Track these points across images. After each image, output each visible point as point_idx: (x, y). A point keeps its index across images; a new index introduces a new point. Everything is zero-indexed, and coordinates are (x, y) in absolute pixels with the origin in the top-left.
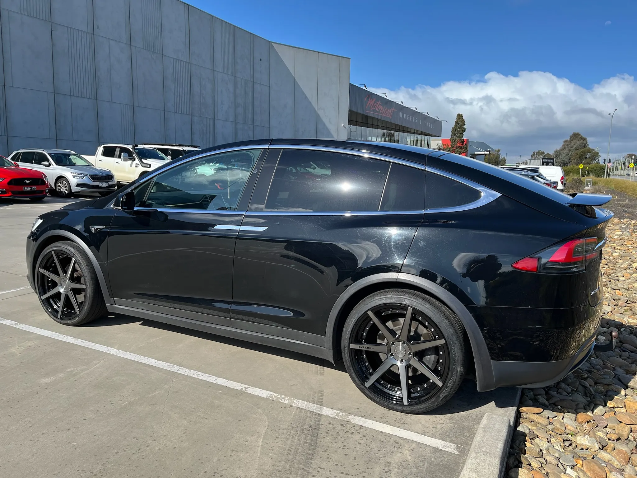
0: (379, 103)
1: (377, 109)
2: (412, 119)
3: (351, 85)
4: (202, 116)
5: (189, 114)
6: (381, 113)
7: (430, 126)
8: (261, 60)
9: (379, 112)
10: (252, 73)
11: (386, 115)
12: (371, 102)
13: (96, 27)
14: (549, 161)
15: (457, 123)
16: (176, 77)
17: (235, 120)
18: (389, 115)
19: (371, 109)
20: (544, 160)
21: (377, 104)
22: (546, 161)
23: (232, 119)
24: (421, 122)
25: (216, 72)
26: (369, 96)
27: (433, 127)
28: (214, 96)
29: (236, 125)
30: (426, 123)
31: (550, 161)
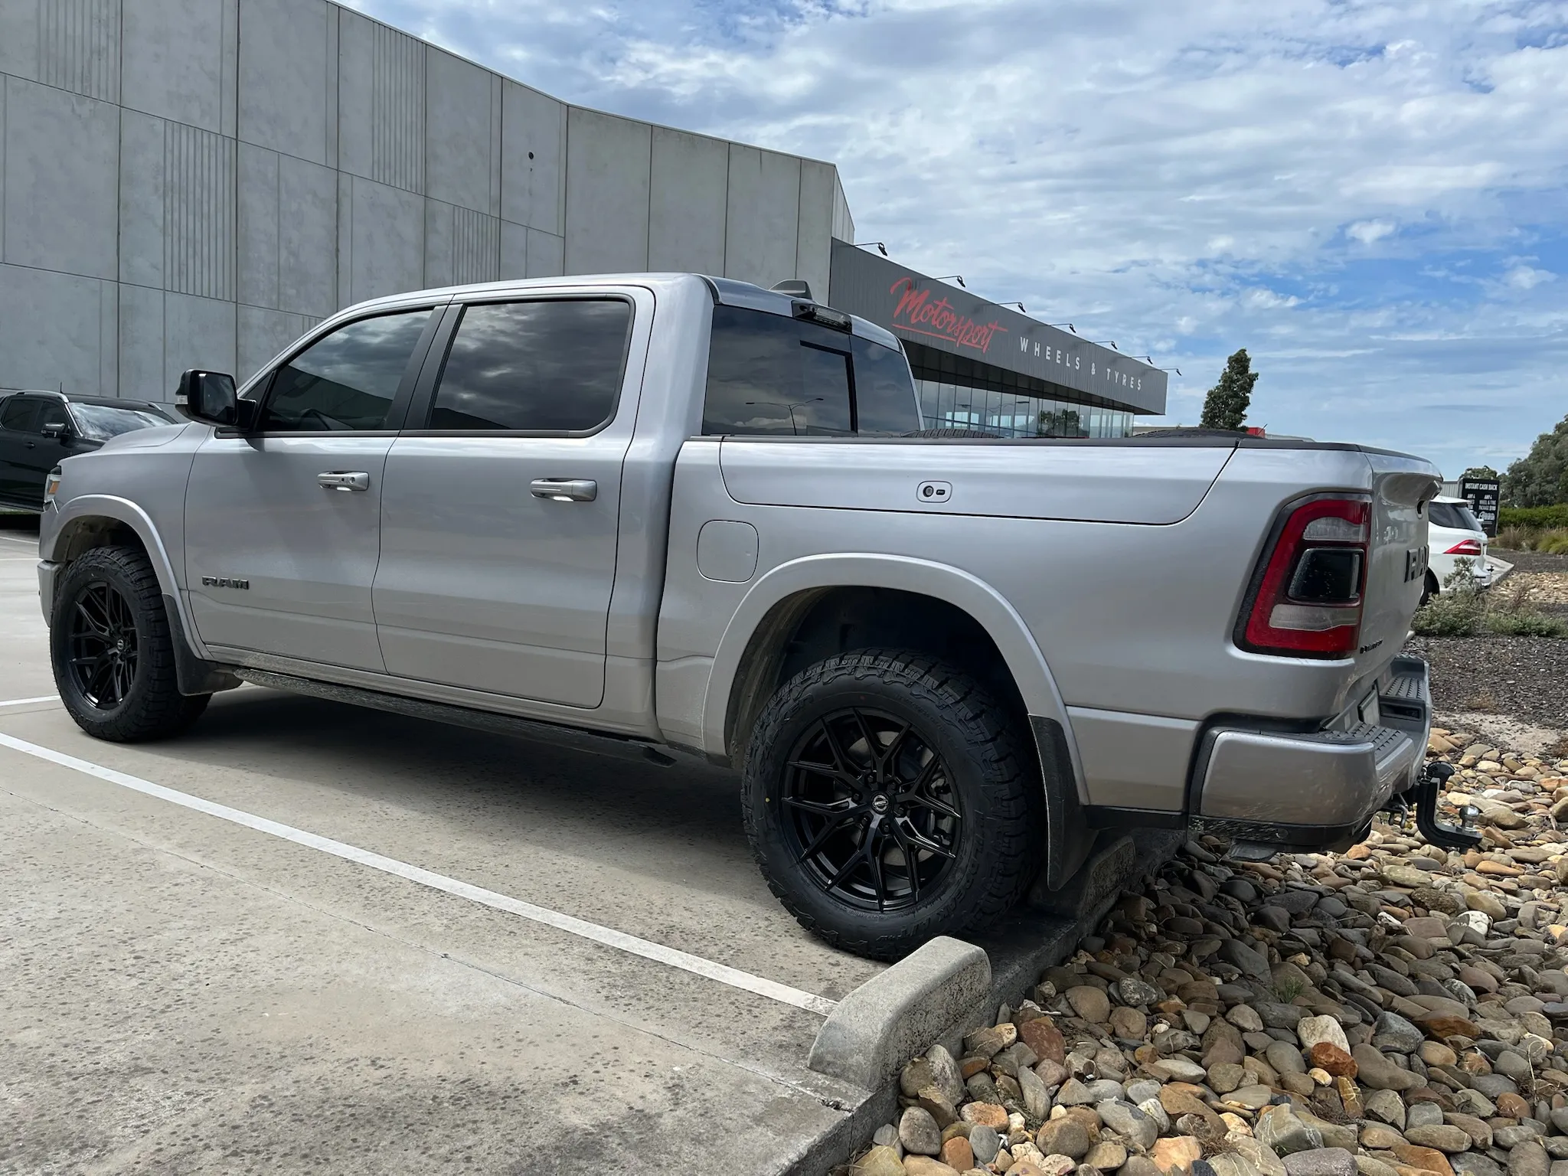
0: (942, 304)
1: (934, 322)
2: (1063, 359)
3: (837, 243)
4: (282, 308)
5: (227, 298)
6: (952, 335)
7: (1124, 381)
8: (531, 156)
9: (942, 332)
10: (495, 192)
11: (971, 341)
12: (913, 300)
14: (1484, 487)
16: (176, 179)
18: (979, 343)
19: (913, 321)
20: (1468, 486)
21: (936, 306)
22: (1475, 486)
24: (1093, 370)
25: (345, 180)
26: (907, 282)
27: (1136, 385)
28: (337, 250)
30: (1112, 374)
31: (1486, 488)
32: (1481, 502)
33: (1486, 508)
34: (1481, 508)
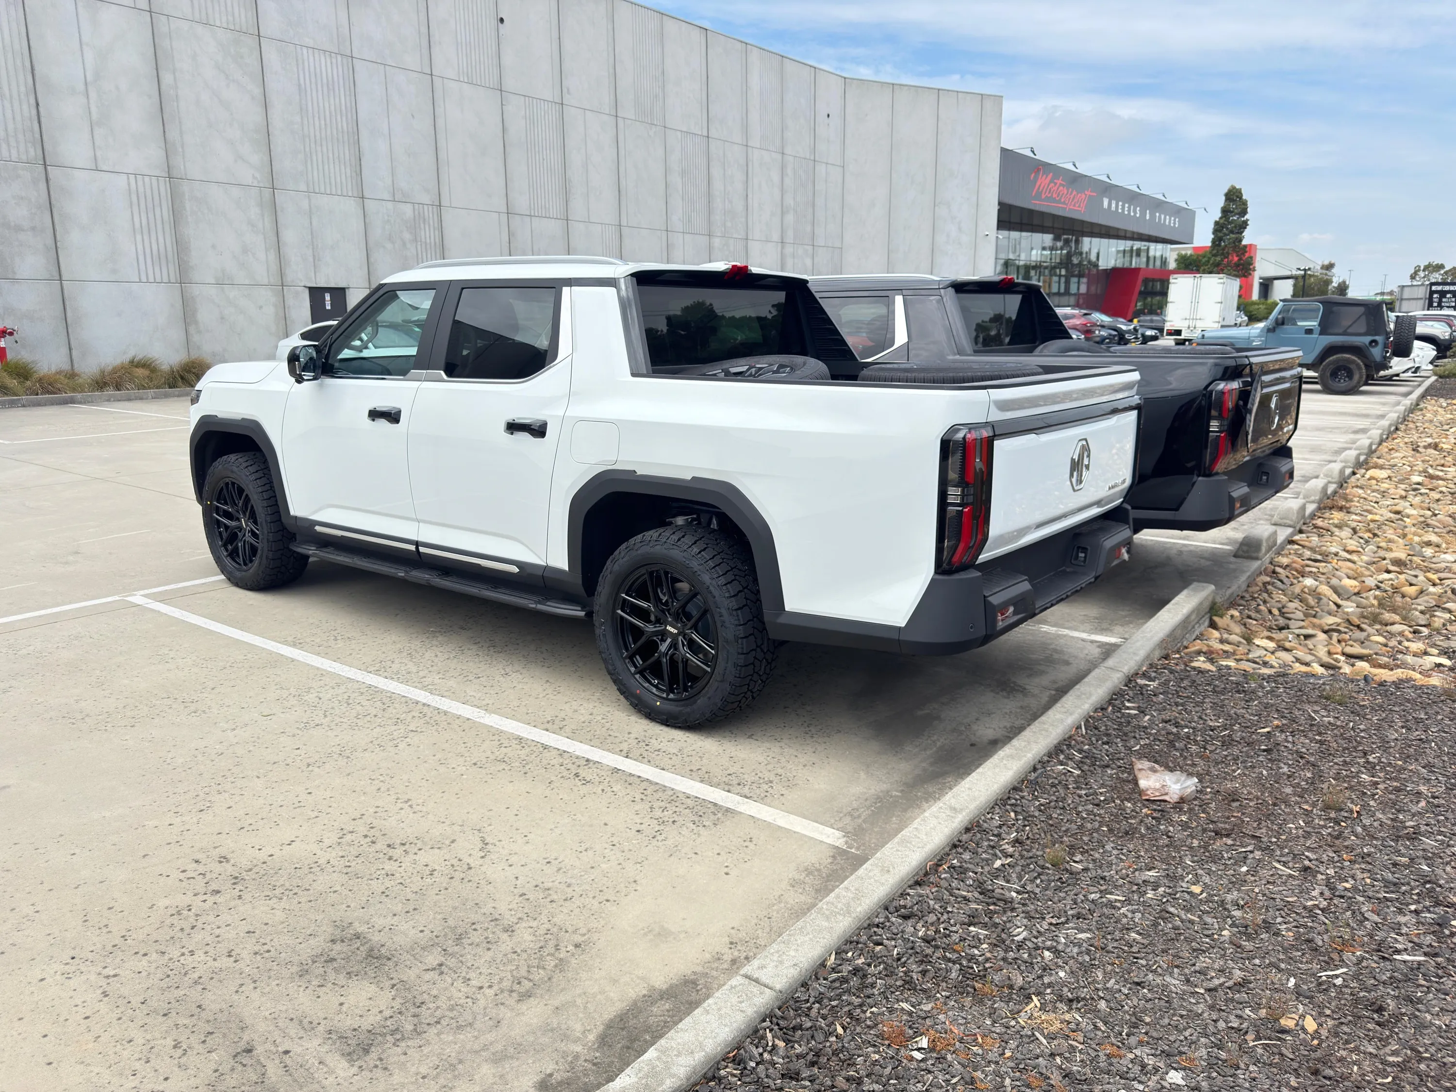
0: (1060, 181)
1: (1055, 195)
2: (1129, 211)
3: (1004, 151)
4: (726, 235)
6: (1064, 203)
7: (1167, 221)
8: (829, 116)
9: (1059, 202)
10: (812, 144)
11: (1074, 206)
12: (1043, 181)
13: (565, 90)
14: (1447, 288)
15: (1225, 211)
17: (782, 239)
18: (1079, 207)
19: (1043, 197)
20: (1434, 288)
21: (1056, 184)
22: (1439, 288)
23: (776, 237)
24: (1148, 215)
25: (750, 150)
26: (1038, 169)
27: (1175, 223)
28: (747, 195)
29: (783, 248)
30: (1160, 216)
32: (1444, 300)
33: (1447, 305)
34: (1443, 304)
